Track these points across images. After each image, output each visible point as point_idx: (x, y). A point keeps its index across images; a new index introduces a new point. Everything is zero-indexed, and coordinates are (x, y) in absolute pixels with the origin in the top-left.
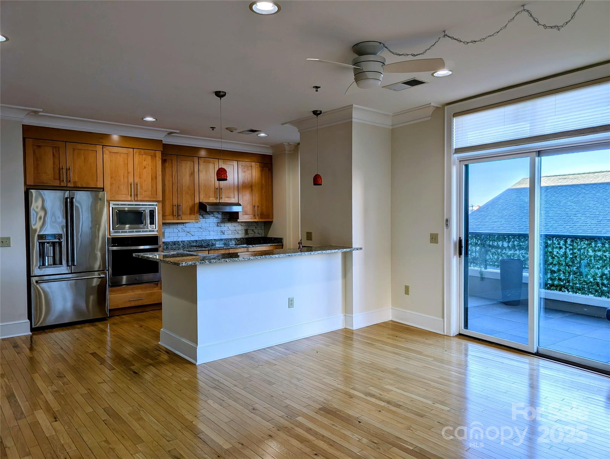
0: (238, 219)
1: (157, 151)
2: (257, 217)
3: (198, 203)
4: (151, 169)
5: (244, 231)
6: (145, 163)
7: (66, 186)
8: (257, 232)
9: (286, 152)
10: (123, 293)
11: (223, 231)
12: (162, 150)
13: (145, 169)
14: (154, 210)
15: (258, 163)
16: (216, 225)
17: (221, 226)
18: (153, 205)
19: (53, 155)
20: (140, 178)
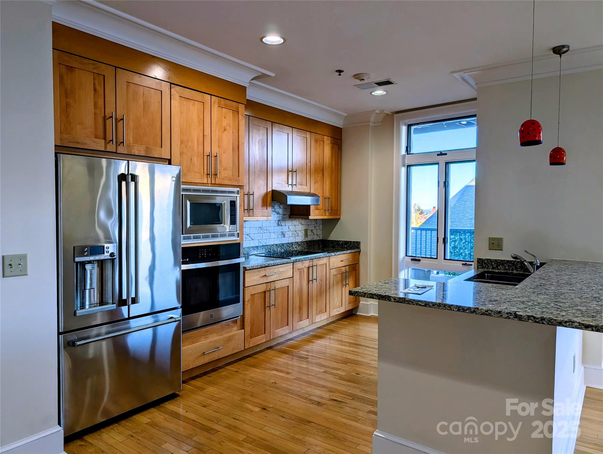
0: (310, 215)
1: (240, 104)
2: (327, 214)
3: (271, 191)
4: (233, 132)
5: (303, 232)
6: (225, 123)
7: (115, 151)
8: (316, 234)
9: (371, 124)
10: (193, 343)
11: (284, 233)
12: (246, 104)
13: (225, 132)
14: (235, 201)
15: (330, 138)
16: (277, 224)
17: (282, 226)
18: (233, 192)
19: (95, 90)
20: (219, 147)
